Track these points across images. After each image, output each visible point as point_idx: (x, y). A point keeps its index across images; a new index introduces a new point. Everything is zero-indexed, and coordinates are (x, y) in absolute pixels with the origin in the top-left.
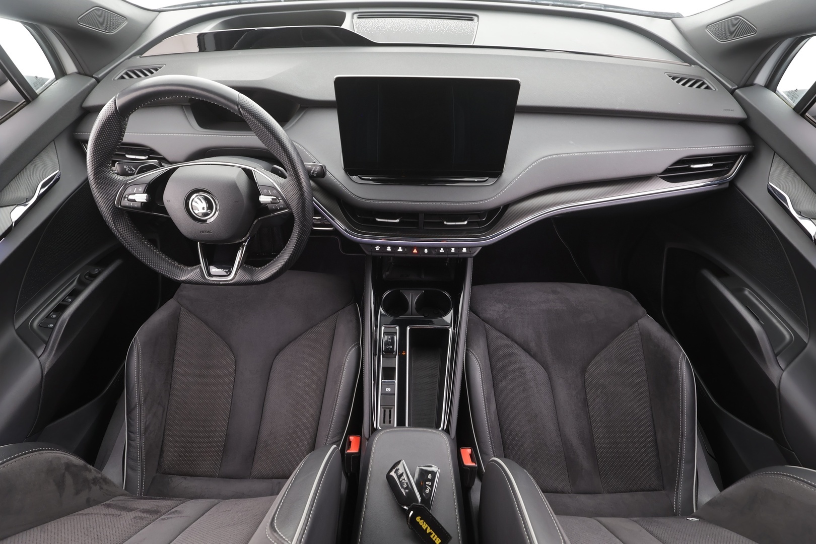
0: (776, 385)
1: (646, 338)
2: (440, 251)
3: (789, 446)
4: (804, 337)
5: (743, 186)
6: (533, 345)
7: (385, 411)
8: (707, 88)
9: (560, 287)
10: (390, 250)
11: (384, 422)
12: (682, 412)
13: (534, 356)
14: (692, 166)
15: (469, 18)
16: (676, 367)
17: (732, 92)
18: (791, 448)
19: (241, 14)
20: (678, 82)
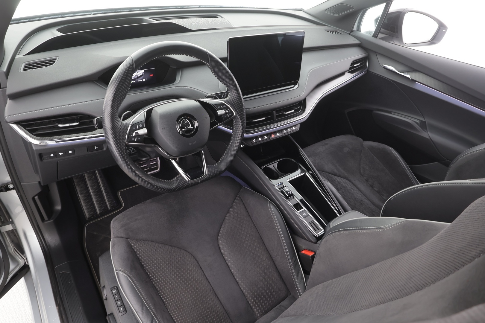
0: (428, 138)
1: (372, 149)
2: (284, 132)
3: (445, 158)
4: (423, 119)
5: (372, 70)
6: (335, 171)
7: (311, 225)
8: (341, 34)
9: (327, 141)
10: (261, 139)
11: (316, 231)
12: (406, 169)
13: (339, 176)
14: (354, 66)
15: (215, 16)
16: (392, 153)
17: (350, 34)
18: (446, 159)
19: (69, 24)
20: (330, 32)
